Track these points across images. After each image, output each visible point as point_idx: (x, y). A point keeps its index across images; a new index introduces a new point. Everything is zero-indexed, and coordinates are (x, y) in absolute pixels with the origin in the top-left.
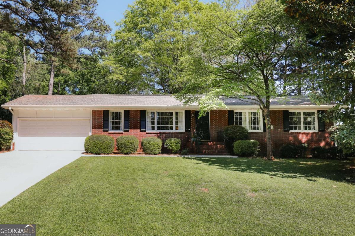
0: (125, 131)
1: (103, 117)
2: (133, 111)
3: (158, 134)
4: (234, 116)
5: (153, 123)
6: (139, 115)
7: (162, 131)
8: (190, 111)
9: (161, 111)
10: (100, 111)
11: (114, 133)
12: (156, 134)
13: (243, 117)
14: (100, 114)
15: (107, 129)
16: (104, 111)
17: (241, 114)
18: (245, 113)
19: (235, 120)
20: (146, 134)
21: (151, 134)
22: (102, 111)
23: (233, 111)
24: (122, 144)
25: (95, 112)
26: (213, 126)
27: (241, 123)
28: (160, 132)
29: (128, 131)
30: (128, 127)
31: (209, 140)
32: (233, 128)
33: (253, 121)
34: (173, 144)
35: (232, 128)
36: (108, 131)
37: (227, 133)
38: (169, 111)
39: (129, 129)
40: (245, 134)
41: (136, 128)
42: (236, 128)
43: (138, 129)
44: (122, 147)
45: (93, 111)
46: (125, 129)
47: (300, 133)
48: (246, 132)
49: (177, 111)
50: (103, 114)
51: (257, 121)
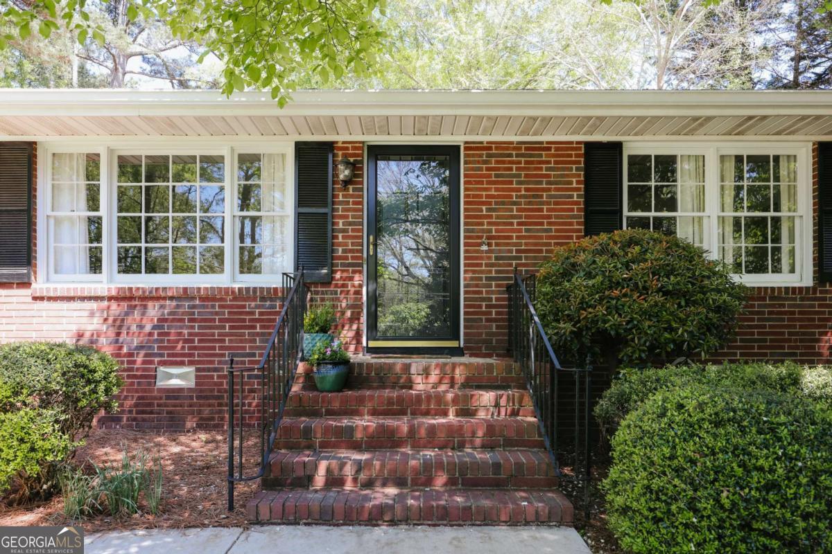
4: (626, 184)
7: (143, 281)
8: (330, 146)
13: (684, 186)
17: (667, 165)
18: (700, 160)
19: (631, 209)
20: (36, 298)
21: (70, 299)
23: (617, 147)
26: (485, 248)
27: (666, 228)
28: (128, 290)
31: (458, 339)
32: (614, 255)
33: (746, 213)
35: (603, 250)
37: (566, 295)
40: (712, 296)
42: (637, 248)
48: (716, 282)
51: (772, 214)
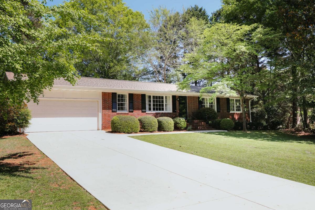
0: (130, 112)
1: (111, 99)
2: (136, 94)
3: (154, 114)
5: (150, 105)
6: (141, 98)
8: (175, 96)
9: (155, 95)
10: (109, 93)
11: (121, 114)
12: (153, 114)
14: (109, 96)
15: (116, 110)
16: (112, 93)
19: (202, 104)
20: (146, 114)
22: (110, 93)
24: (148, 123)
25: (104, 94)
26: (190, 108)
27: (204, 106)
28: (156, 113)
29: (132, 112)
30: (132, 108)
33: (211, 105)
34: (182, 122)
36: (116, 112)
38: (161, 96)
39: (133, 110)
41: (138, 109)
43: (140, 110)
44: (148, 126)
45: (102, 93)
46: (130, 110)
47: (234, 113)
49: (166, 96)
50: (112, 96)
